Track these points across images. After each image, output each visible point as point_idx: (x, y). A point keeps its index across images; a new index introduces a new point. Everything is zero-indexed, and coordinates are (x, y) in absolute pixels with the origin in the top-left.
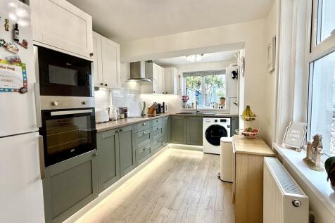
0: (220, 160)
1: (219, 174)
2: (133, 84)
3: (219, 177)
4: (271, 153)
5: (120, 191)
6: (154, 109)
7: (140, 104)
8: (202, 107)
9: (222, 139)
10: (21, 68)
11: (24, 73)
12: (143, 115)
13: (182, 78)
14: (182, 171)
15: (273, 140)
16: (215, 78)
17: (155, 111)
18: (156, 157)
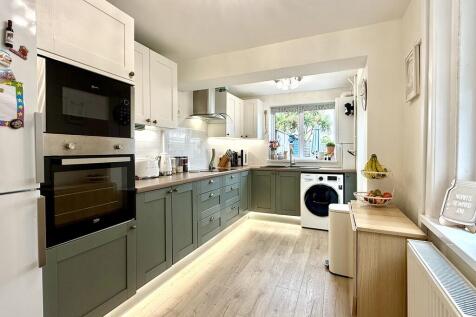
0: (329, 241)
1: (327, 262)
2: (197, 122)
3: (328, 267)
4: (418, 232)
5: (172, 284)
6: (228, 160)
7: (207, 152)
8: (299, 158)
9: (332, 207)
10: (14, 88)
11: (20, 97)
12: (211, 169)
13: (269, 115)
14: (268, 256)
15: (420, 210)
16: (317, 117)
17: (230, 163)
18: (229, 231)
